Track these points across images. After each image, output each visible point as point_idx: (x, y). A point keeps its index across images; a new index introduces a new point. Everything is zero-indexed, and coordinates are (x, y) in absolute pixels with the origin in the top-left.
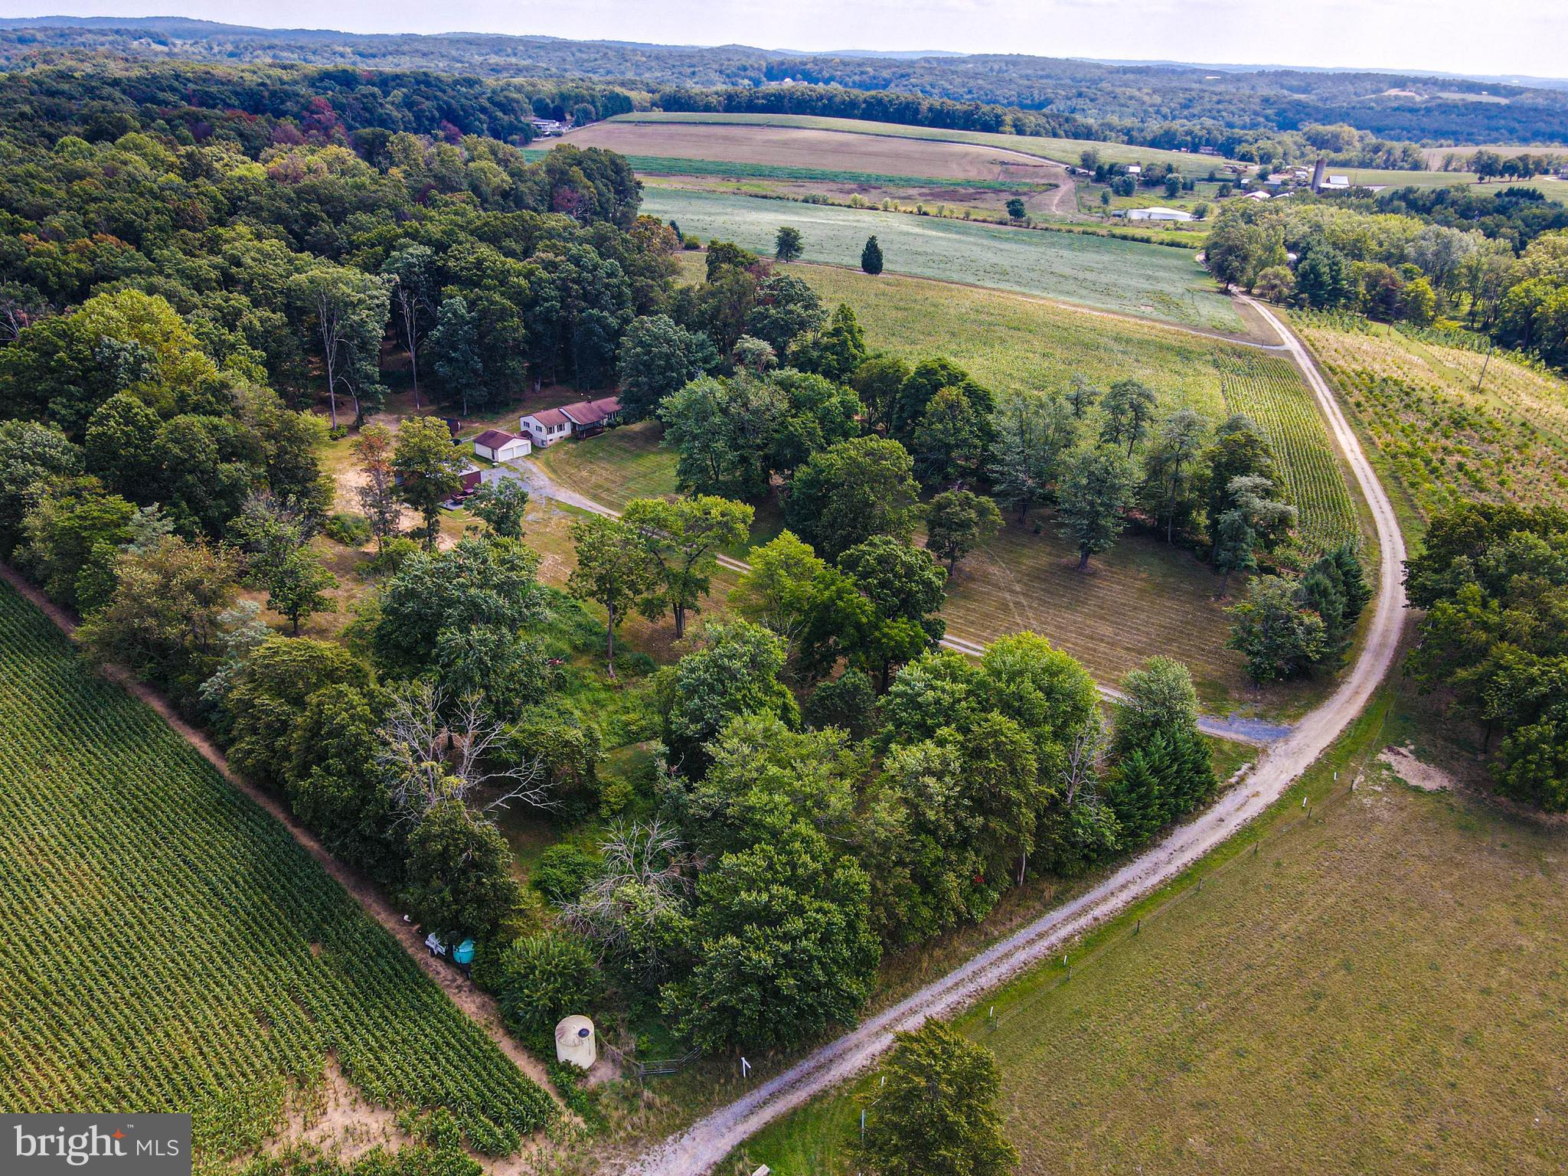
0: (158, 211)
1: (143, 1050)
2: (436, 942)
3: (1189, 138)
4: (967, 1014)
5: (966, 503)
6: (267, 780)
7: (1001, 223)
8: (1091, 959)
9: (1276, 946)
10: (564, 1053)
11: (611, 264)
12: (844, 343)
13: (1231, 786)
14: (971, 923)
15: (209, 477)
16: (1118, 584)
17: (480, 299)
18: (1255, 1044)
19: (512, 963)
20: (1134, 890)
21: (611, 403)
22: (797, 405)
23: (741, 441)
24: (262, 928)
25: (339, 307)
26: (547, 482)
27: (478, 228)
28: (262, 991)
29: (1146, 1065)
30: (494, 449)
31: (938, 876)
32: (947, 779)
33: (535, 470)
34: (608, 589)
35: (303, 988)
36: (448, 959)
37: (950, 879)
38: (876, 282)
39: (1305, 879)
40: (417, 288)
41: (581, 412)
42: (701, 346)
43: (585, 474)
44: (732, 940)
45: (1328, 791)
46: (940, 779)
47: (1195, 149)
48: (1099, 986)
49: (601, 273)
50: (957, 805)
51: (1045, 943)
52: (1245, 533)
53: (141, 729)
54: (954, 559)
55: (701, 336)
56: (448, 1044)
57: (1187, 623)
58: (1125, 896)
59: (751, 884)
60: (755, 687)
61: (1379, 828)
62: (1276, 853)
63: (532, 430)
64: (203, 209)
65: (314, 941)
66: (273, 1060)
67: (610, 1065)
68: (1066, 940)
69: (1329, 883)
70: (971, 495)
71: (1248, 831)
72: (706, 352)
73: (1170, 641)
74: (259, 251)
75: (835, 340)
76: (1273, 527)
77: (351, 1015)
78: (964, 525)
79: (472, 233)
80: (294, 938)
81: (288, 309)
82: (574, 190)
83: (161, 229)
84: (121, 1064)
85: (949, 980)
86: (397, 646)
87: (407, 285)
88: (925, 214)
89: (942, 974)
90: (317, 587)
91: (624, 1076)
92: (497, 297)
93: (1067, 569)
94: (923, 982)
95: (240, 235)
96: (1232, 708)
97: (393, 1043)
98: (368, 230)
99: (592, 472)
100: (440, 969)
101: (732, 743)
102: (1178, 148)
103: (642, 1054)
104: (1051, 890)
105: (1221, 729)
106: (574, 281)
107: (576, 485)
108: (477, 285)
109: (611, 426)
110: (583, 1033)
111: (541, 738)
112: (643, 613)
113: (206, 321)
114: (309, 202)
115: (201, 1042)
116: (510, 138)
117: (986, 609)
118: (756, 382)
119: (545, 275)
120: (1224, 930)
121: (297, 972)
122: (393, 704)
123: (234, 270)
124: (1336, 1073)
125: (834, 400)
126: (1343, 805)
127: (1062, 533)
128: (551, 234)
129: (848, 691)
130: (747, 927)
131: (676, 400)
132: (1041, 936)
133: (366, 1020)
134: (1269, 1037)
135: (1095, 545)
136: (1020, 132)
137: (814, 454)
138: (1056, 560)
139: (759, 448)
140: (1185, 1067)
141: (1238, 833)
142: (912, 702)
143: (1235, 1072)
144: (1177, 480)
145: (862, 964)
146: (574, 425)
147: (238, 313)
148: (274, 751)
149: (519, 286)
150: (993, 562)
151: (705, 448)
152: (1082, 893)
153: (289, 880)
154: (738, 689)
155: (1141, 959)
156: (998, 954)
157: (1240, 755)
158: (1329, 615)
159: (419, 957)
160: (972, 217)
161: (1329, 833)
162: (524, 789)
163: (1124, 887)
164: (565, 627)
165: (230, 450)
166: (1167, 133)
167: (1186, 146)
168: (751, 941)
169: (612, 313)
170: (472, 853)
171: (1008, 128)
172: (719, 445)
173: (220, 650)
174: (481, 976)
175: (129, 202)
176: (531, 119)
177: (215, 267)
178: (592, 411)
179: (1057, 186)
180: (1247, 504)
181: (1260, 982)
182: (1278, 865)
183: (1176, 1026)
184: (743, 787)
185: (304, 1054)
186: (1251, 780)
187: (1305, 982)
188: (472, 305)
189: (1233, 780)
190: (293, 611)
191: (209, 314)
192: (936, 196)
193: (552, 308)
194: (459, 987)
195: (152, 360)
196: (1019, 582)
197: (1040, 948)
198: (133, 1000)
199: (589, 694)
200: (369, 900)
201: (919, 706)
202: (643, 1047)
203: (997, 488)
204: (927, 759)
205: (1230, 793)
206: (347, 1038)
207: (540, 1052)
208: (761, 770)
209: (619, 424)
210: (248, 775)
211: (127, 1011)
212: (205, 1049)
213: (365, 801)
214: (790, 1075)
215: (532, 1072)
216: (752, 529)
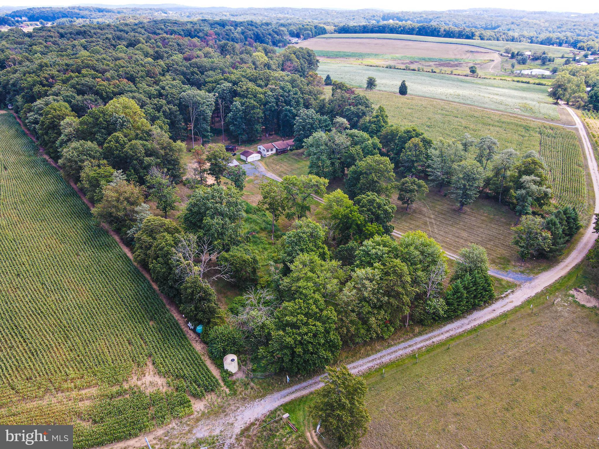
0: (142, 71)
1: (90, 348)
2: (191, 324)
3: (558, 40)
4: (375, 371)
5: (414, 183)
6: (144, 264)
7: (466, 76)
8: (427, 356)
9: (505, 360)
10: (226, 367)
11: (296, 90)
12: (379, 121)
13: (502, 298)
14: (382, 338)
15: (141, 162)
16: (474, 217)
17: (246, 102)
18: (486, 395)
19: (212, 334)
20: (451, 333)
21: (291, 142)
22: (355, 143)
23: (332, 156)
24: (135, 314)
25: (196, 104)
26: (264, 170)
27: (249, 77)
28: (132, 334)
29: (439, 397)
30: (247, 157)
31: (368, 318)
32: (374, 282)
33: (261, 165)
34: (273, 208)
35: (145, 335)
36: (194, 330)
37: (372, 320)
38: (403, 98)
39: (523, 336)
40: (226, 98)
41: (279, 144)
42: (325, 121)
43: (278, 167)
44: (281, 333)
45: (543, 303)
46: (371, 282)
47: (560, 44)
48: (428, 367)
49: (291, 93)
50: (378, 292)
51: (411, 349)
52: (527, 199)
53: (108, 246)
54: (408, 204)
55: (325, 117)
56: (188, 359)
57: (499, 234)
58: (447, 335)
59: (292, 314)
60: (311, 245)
61: (561, 320)
62: (513, 325)
63: (261, 151)
64: (158, 70)
65: (151, 320)
66: (131, 357)
67: (242, 373)
68: (419, 349)
69: (534, 338)
70: (416, 180)
71: (504, 315)
72: (327, 123)
73: (490, 240)
74: (172, 85)
75: (375, 119)
76: (543, 198)
77: (158, 346)
78: (411, 191)
79: (247, 78)
80: (145, 318)
81: (180, 105)
82: (292, 63)
83: (142, 77)
84: (83, 352)
85: (370, 358)
86: (191, 222)
87: (222, 97)
88: (435, 72)
89: (368, 355)
90: (174, 202)
91: (246, 377)
92: (252, 101)
93: (454, 210)
94: (360, 357)
95: (167, 80)
96: (510, 268)
97: (170, 356)
98: (212, 77)
99: (281, 167)
100: (191, 334)
101: (297, 263)
102: (553, 44)
103: (254, 371)
104: (417, 330)
105: (504, 275)
106: (281, 96)
107: (274, 171)
108: (247, 97)
109: (291, 150)
110: (233, 360)
111: (235, 258)
112: (286, 218)
113: (149, 108)
114: (194, 67)
115: (109, 348)
116: (278, 45)
117: (418, 224)
118: (339, 134)
119: (271, 93)
120: (484, 352)
121: (144, 329)
122: (181, 242)
123: (162, 91)
124: (516, 410)
125: (369, 142)
126: (548, 309)
127: (453, 196)
128: (276, 78)
129: (349, 249)
130: (287, 328)
131: (310, 140)
132: (410, 346)
133: (162, 347)
134: (492, 394)
135: (465, 201)
136: (482, 39)
137: (358, 161)
138: (451, 207)
139: (339, 159)
140: (455, 400)
141: (500, 316)
142: (367, 253)
143: (475, 404)
144: (504, 177)
145: (331, 346)
146: (277, 149)
147: (161, 107)
148: (146, 255)
149: (261, 97)
150: (425, 206)
151: (318, 158)
152: (430, 332)
153: (147, 299)
154: (305, 245)
155: (448, 359)
156: (392, 351)
157: (509, 286)
158: (555, 233)
159: (185, 329)
160: (454, 73)
161: (539, 319)
162: (222, 274)
163: (448, 331)
164: (259, 222)
165: (150, 153)
166: (548, 38)
167: (556, 44)
168: (287, 334)
169: (295, 108)
170: (202, 294)
171: (477, 38)
172: (324, 157)
173: (135, 220)
174: (203, 338)
175: (133, 68)
176: (288, 37)
177: (156, 90)
178: (284, 144)
179: (493, 61)
180: (529, 188)
181: (494, 372)
182: (514, 329)
183: (455, 385)
184: (298, 279)
185: (140, 356)
186: (511, 296)
187: (513, 374)
188: (243, 104)
189: (503, 296)
190: (164, 209)
191: (152, 106)
192: (441, 65)
193: (273, 106)
194: (197, 341)
195: (129, 121)
196: (433, 214)
197: (409, 350)
198: (90, 332)
199: (262, 246)
200: (172, 309)
201: (369, 255)
202: (254, 368)
203: (430, 178)
204: (367, 274)
205: (501, 300)
206: (156, 353)
207: (219, 365)
208: (306, 274)
209: (294, 150)
210: (139, 262)
211: (88, 335)
212: (110, 350)
213: (170, 273)
214: (304, 384)
215: (215, 372)
216: (327, 188)
